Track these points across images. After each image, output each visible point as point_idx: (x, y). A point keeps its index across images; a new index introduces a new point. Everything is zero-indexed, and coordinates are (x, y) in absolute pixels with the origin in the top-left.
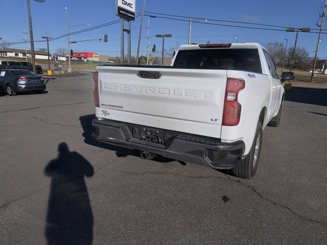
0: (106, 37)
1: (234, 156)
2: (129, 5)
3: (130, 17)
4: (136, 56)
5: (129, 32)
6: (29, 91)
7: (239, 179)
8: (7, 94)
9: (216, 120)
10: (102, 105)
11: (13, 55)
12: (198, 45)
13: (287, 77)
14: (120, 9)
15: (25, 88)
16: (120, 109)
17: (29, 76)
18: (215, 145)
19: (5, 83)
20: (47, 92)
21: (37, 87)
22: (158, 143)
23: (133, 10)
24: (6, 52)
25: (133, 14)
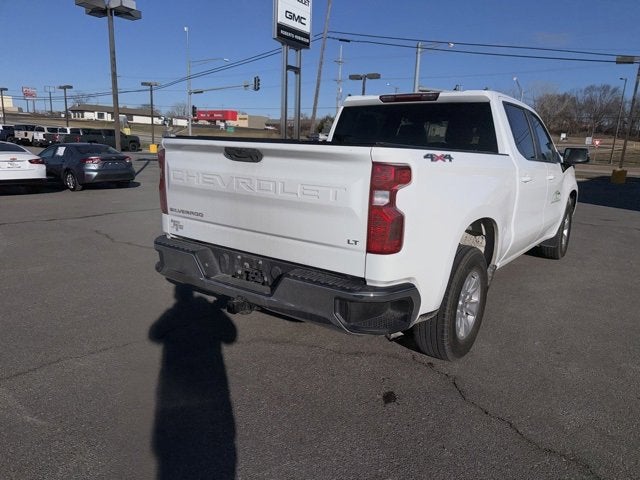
0: (257, 81)
1: (398, 314)
2: (299, 19)
3: (301, 42)
4: (310, 116)
5: (297, 70)
6: (105, 183)
7: (432, 360)
8: (67, 187)
9: (356, 242)
10: (172, 210)
11: (93, 116)
12: (378, 97)
13: (578, 157)
14: (281, 27)
15: (97, 176)
16: (199, 218)
17: (105, 155)
18: (350, 291)
19: (64, 167)
20: (138, 184)
21: (120, 176)
22: (263, 284)
23: (306, 29)
24: (82, 111)
25: (306, 36)
